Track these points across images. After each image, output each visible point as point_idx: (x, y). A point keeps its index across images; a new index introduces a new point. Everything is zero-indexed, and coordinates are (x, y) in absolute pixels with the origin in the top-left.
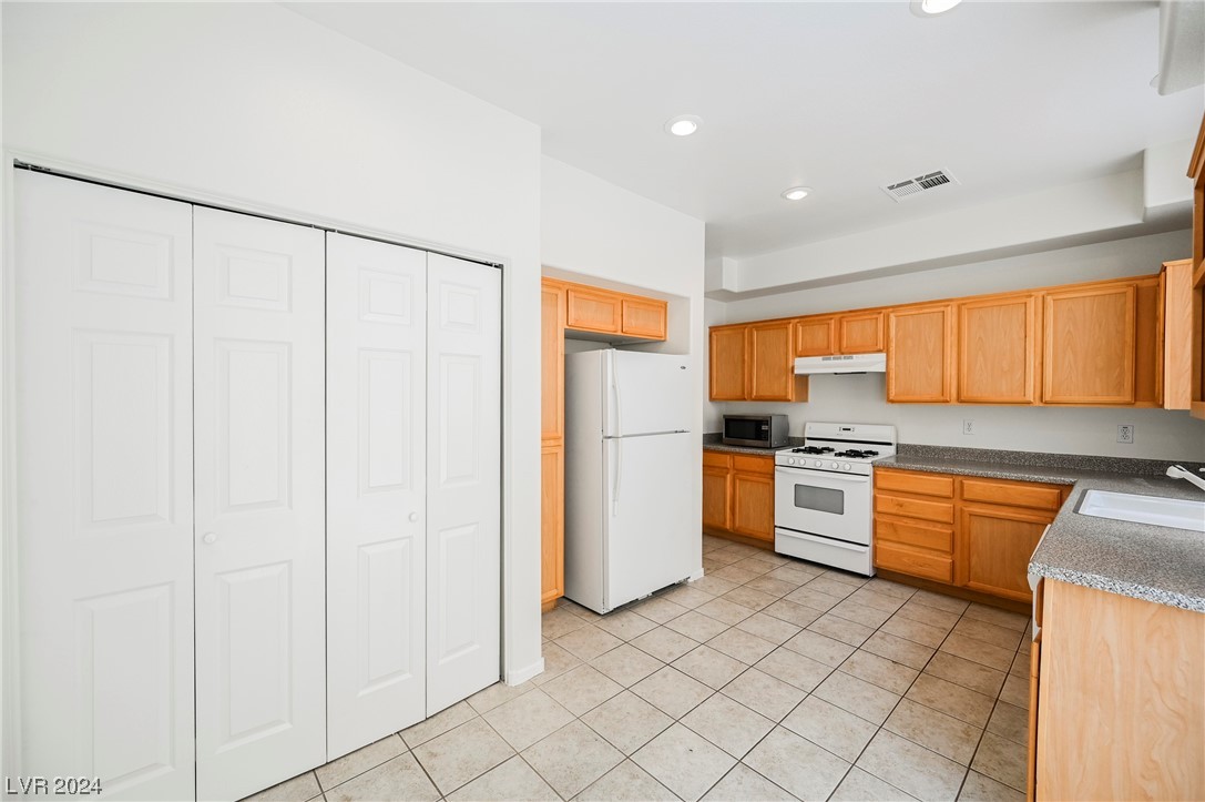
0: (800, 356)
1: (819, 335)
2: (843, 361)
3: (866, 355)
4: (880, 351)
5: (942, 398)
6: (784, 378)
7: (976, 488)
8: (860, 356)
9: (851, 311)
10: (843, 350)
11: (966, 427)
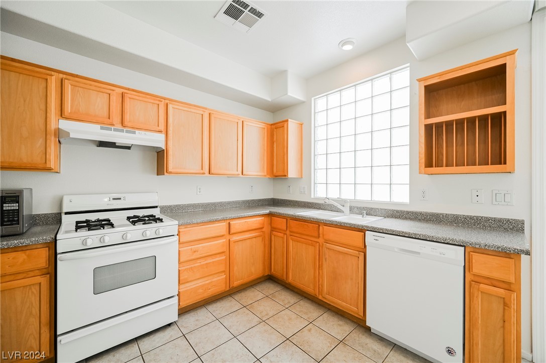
0: (67, 119)
1: (98, 104)
2: (124, 134)
3: (148, 133)
4: (160, 132)
5: (202, 172)
6: (40, 142)
7: (237, 225)
8: (143, 132)
9: (133, 90)
10: (126, 123)
11: (198, 190)
